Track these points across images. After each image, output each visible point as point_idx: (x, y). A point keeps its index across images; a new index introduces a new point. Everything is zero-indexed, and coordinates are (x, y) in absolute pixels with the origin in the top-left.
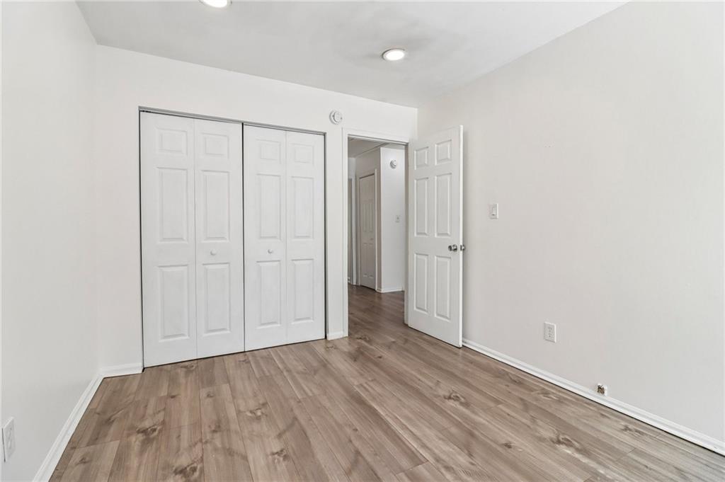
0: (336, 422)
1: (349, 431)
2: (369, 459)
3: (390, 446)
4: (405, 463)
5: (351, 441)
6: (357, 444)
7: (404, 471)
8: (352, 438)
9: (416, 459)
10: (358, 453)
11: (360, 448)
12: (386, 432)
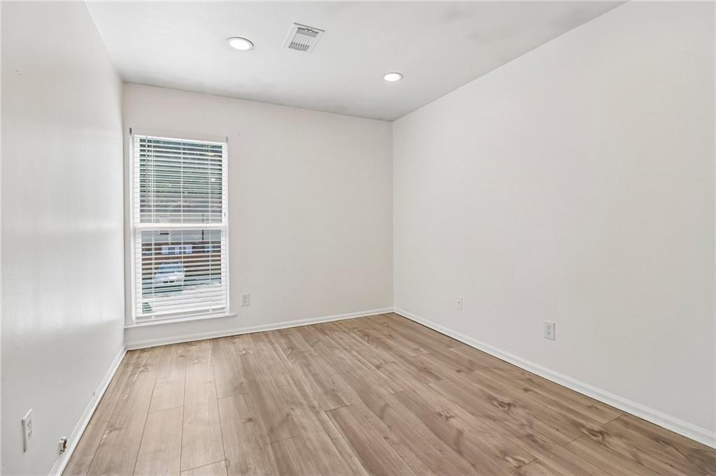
0: (411, 449)
1: (393, 437)
2: (371, 413)
3: (353, 422)
4: (344, 411)
5: (390, 427)
6: (383, 425)
7: (347, 406)
8: (388, 429)
9: (335, 414)
10: (381, 418)
11: (380, 422)
12: (355, 435)
